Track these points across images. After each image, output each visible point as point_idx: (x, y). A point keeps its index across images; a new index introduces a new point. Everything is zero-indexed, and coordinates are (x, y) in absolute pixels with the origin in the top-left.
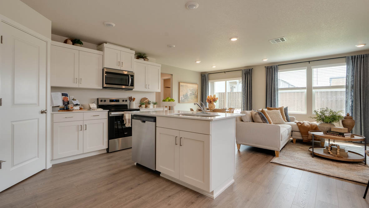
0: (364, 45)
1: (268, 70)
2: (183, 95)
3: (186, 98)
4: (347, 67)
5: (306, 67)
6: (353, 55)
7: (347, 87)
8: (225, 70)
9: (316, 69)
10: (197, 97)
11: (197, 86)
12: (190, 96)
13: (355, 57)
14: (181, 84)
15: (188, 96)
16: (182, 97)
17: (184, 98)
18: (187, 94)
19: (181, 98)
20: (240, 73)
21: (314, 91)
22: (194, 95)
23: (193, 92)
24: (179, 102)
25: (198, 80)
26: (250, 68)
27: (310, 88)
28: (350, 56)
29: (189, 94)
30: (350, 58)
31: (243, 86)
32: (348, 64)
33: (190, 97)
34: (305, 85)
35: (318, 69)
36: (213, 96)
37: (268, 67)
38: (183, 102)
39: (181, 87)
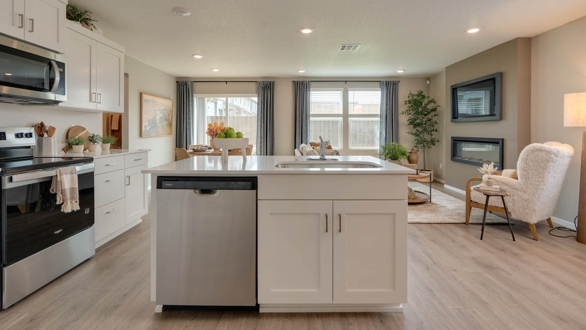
0: (403, 71)
1: (297, 86)
2: (149, 121)
3: (153, 127)
4: (381, 93)
5: (343, 89)
6: (387, 80)
7: (381, 116)
8: (227, 78)
9: (352, 92)
10: (171, 125)
11: (171, 104)
12: (160, 122)
13: (389, 82)
14: (145, 97)
15: (156, 124)
16: (147, 124)
17: (150, 127)
18: (155, 117)
19: (145, 126)
20: (253, 86)
21: (350, 119)
22: (166, 120)
23: (165, 115)
24: (141, 135)
25: (170, 90)
26: (272, 80)
27: (346, 115)
28: (385, 80)
29: (158, 118)
30: (385, 83)
31: (260, 108)
32: (382, 91)
33: (160, 125)
34: (341, 112)
35: (355, 92)
36: (219, 124)
37: (298, 82)
38: (149, 136)
39: (144, 104)
